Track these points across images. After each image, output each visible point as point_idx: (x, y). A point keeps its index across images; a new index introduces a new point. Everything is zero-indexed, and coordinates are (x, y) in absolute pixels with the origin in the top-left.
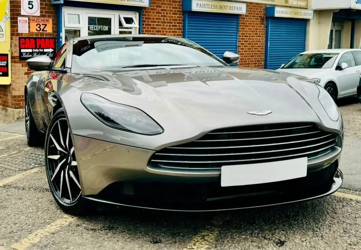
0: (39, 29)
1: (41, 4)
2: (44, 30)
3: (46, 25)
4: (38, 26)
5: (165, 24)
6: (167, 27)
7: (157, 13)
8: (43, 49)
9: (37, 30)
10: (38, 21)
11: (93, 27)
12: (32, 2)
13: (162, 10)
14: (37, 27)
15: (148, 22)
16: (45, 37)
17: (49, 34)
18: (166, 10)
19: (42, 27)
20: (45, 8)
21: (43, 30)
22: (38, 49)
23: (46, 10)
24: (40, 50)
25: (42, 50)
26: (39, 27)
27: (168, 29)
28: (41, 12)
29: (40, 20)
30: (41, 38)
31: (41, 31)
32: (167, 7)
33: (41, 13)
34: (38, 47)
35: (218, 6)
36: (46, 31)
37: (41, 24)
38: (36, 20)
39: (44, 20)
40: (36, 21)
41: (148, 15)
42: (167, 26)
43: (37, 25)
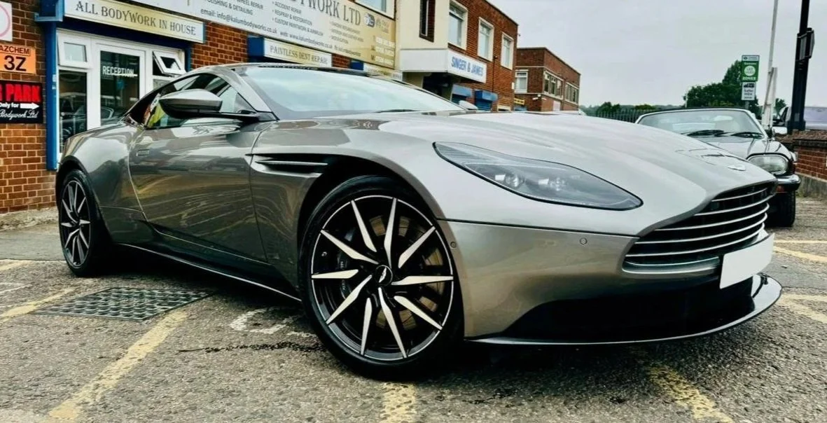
0: (10, 66)
1: (15, 20)
2: (21, 68)
3: (24, 59)
4: (9, 59)
8: (19, 103)
9: (6, 67)
10: (8, 50)
11: (109, 69)
13: (219, 51)
14: (7, 62)
16: (21, 81)
17: (30, 76)
18: (224, 52)
19: (17, 62)
20: (22, 29)
21: (18, 69)
22: (8, 103)
23: (23, 32)
24: (12, 104)
25: (16, 106)
26: (10, 62)
28: (15, 34)
29: (12, 49)
30: (13, 83)
31: (14, 70)
33: (13, 36)
34: (8, 99)
35: (298, 54)
36: (25, 70)
37: (14, 57)
38: (4, 48)
39: (19, 50)
40: (5, 50)
41: (199, 57)
43: (6, 58)
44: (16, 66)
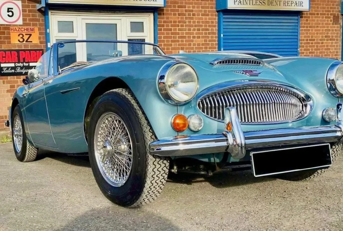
0: (22, 40)
1: (24, 11)
2: (29, 41)
3: (30, 35)
4: (21, 36)
5: (192, 28)
6: (195, 32)
7: (179, 15)
8: (28, 62)
9: (19, 41)
10: (20, 30)
12: (12, 9)
14: (19, 38)
15: (168, 26)
16: (30, 49)
17: (36, 45)
19: (26, 37)
20: (29, 16)
21: (27, 41)
22: (22, 63)
23: (29, 18)
24: (24, 64)
25: (27, 64)
26: (22, 38)
27: (196, 34)
28: (24, 20)
29: (22, 30)
30: (24, 50)
31: (24, 42)
32: (194, 7)
34: (22, 61)
35: (266, 2)
36: (31, 42)
37: (24, 34)
38: (17, 29)
39: (27, 29)
40: (18, 31)
41: (167, 18)
42: (194, 30)
43: (19, 35)
44: (25, 40)
